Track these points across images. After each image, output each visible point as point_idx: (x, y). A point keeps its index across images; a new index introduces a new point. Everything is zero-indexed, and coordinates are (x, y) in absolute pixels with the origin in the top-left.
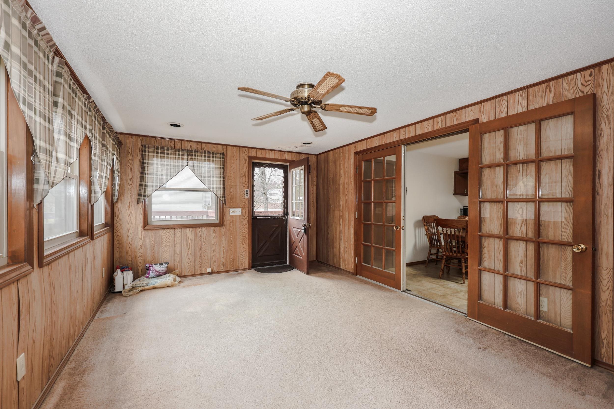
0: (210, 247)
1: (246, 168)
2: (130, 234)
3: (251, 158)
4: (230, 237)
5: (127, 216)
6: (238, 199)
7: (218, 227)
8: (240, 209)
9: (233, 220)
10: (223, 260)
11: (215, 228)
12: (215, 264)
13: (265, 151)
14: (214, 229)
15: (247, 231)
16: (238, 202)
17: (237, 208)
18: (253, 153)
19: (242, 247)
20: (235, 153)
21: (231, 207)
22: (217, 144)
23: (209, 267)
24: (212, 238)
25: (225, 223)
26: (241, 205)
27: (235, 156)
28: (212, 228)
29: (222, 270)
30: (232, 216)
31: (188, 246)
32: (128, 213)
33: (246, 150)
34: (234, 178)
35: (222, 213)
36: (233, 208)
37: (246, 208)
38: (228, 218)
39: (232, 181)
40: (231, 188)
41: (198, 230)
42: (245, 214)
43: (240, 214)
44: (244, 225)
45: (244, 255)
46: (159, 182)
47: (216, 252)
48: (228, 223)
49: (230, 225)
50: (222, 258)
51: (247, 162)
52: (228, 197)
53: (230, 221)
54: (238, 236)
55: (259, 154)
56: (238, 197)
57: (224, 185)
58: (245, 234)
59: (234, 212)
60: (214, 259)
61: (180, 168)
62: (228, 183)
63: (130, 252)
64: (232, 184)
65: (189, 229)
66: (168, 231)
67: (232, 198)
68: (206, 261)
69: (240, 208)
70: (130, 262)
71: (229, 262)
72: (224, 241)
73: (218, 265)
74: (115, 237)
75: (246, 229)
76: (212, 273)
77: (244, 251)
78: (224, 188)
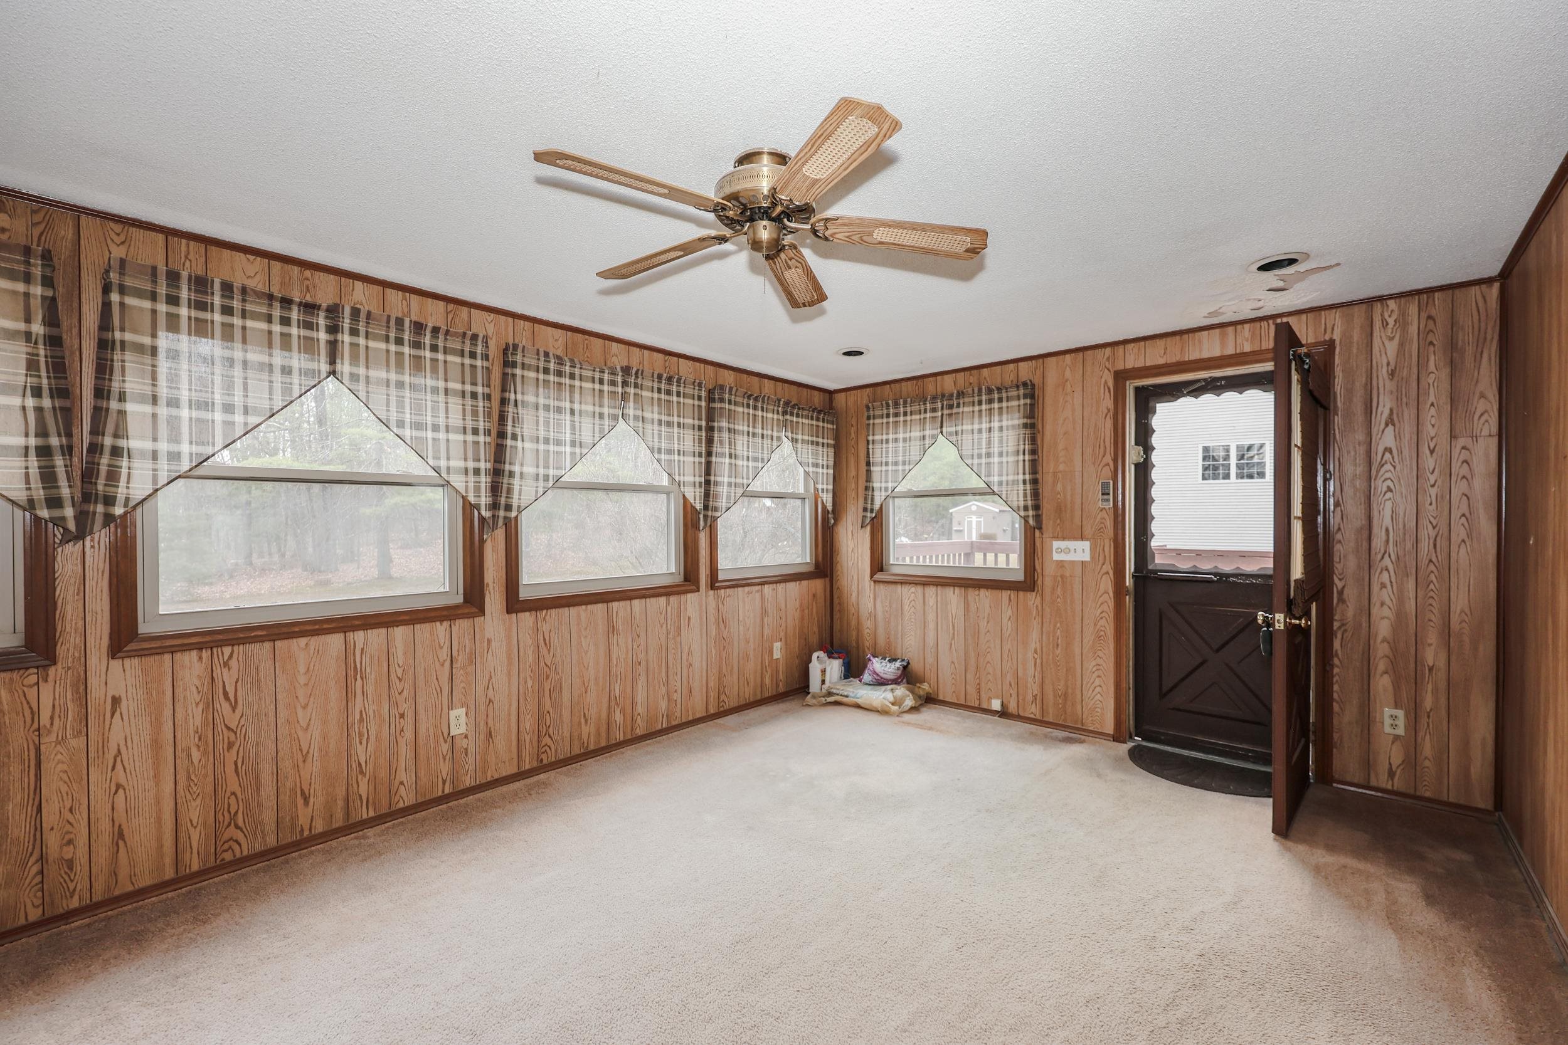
0: (998, 642)
1: (1105, 411)
2: (854, 588)
3: (1121, 377)
4: (1055, 626)
5: (850, 551)
6: (1078, 513)
7: (1021, 593)
8: (1086, 545)
9: (1062, 577)
10: (1033, 688)
11: (1013, 594)
12: (1014, 692)
13: (1178, 338)
14: (1010, 596)
15: (1112, 615)
16: (1077, 521)
17: (1075, 538)
18: (1133, 359)
19: (1094, 663)
20: (1068, 374)
21: (1057, 538)
22: (1016, 361)
23: (997, 698)
24: (1005, 620)
25: (1039, 582)
26: (1088, 531)
27: (1068, 383)
28: (1006, 594)
29: (1032, 716)
30: (1061, 564)
31: (952, 632)
32: (851, 544)
33: (1107, 355)
34: (1066, 449)
35: (1032, 553)
36: (1064, 538)
37: (1107, 542)
38: (1049, 570)
39: (1061, 460)
40: (1055, 482)
41: (972, 593)
42: (1101, 558)
43: (1087, 557)
44: (1099, 594)
45: (1098, 689)
46: (890, 480)
47: (1015, 661)
48: (1048, 582)
49: (1053, 590)
50: (1030, 680)
51: (1109, 391)
52: (1047, 508)
53: (1055, 577)
54: (1078, 627)
55: (1155, 356)
56: (1078, 506)
57: (1034, 471)
58: (1103, 622)
59: (1067, 551)
60: (1009, 678)
61: (927, 442)
62: (1048, 467)
63: (853, 623)
64: (1062, 467)
65: (952, 588)
66: (913, 589)
67: (1059, 510)
68: (990, 677)
69: (1087, 540)
70: (854, 644)
71: (1051, 697)
72: (1035, 635)
73: (1020, 698)
74: (835, 591)
75: (1105, 607)
76: (1004, 714)
77: (1099, 677)
78: (1035, 482)
